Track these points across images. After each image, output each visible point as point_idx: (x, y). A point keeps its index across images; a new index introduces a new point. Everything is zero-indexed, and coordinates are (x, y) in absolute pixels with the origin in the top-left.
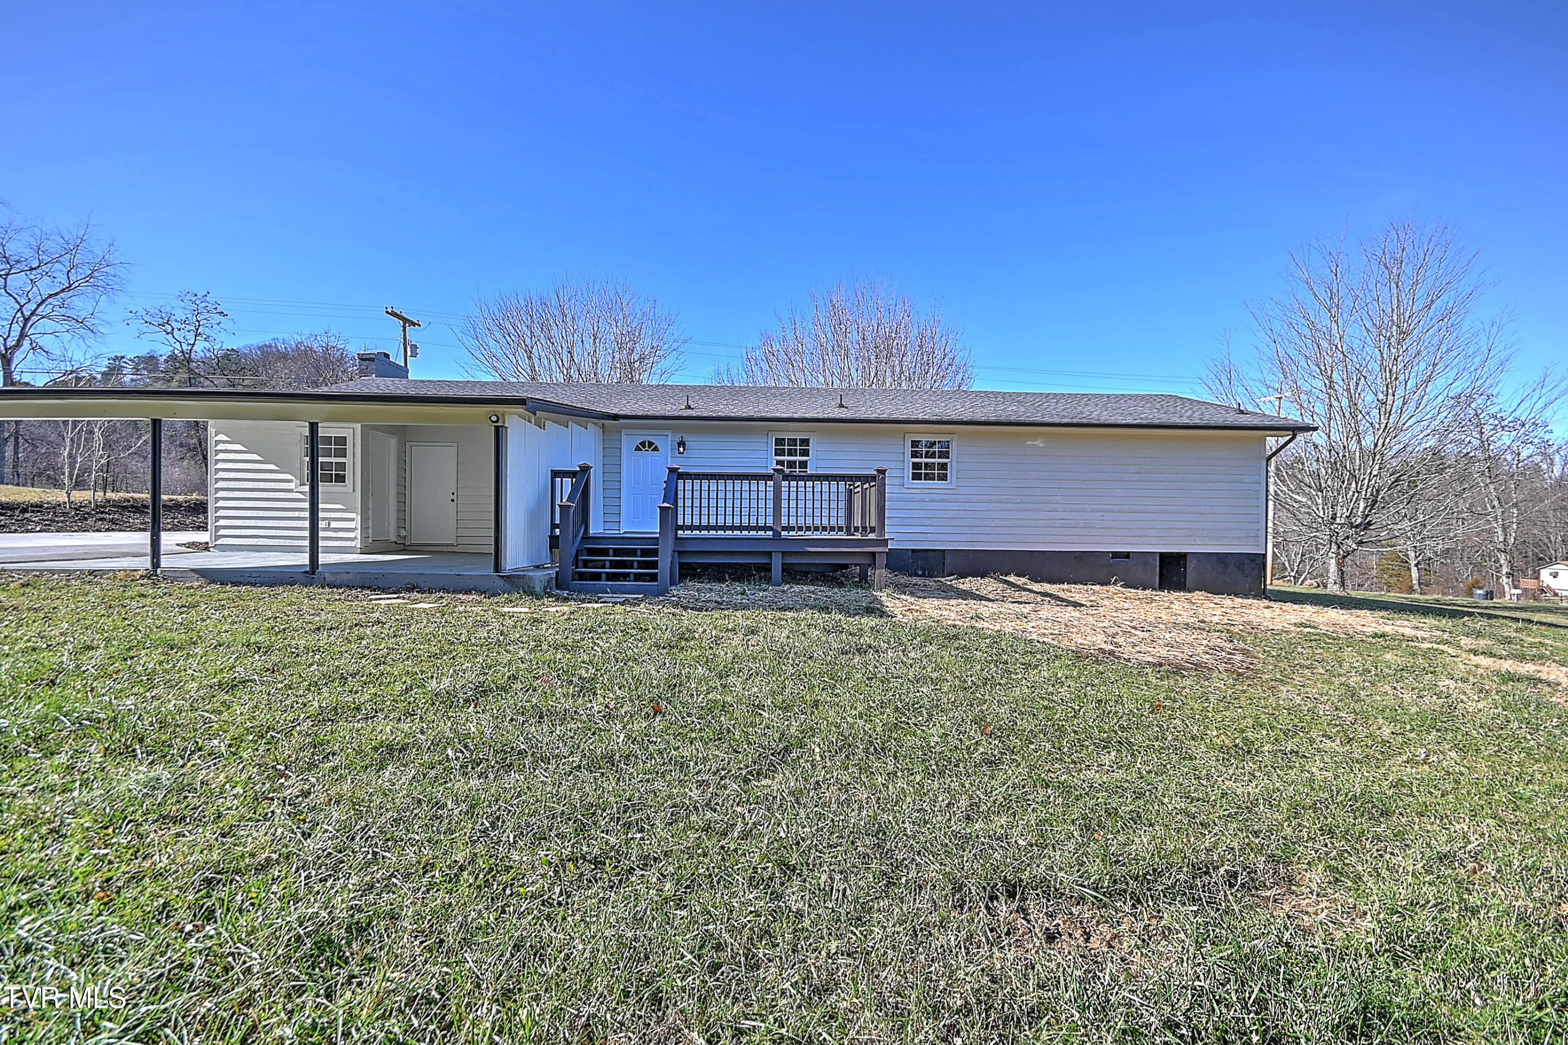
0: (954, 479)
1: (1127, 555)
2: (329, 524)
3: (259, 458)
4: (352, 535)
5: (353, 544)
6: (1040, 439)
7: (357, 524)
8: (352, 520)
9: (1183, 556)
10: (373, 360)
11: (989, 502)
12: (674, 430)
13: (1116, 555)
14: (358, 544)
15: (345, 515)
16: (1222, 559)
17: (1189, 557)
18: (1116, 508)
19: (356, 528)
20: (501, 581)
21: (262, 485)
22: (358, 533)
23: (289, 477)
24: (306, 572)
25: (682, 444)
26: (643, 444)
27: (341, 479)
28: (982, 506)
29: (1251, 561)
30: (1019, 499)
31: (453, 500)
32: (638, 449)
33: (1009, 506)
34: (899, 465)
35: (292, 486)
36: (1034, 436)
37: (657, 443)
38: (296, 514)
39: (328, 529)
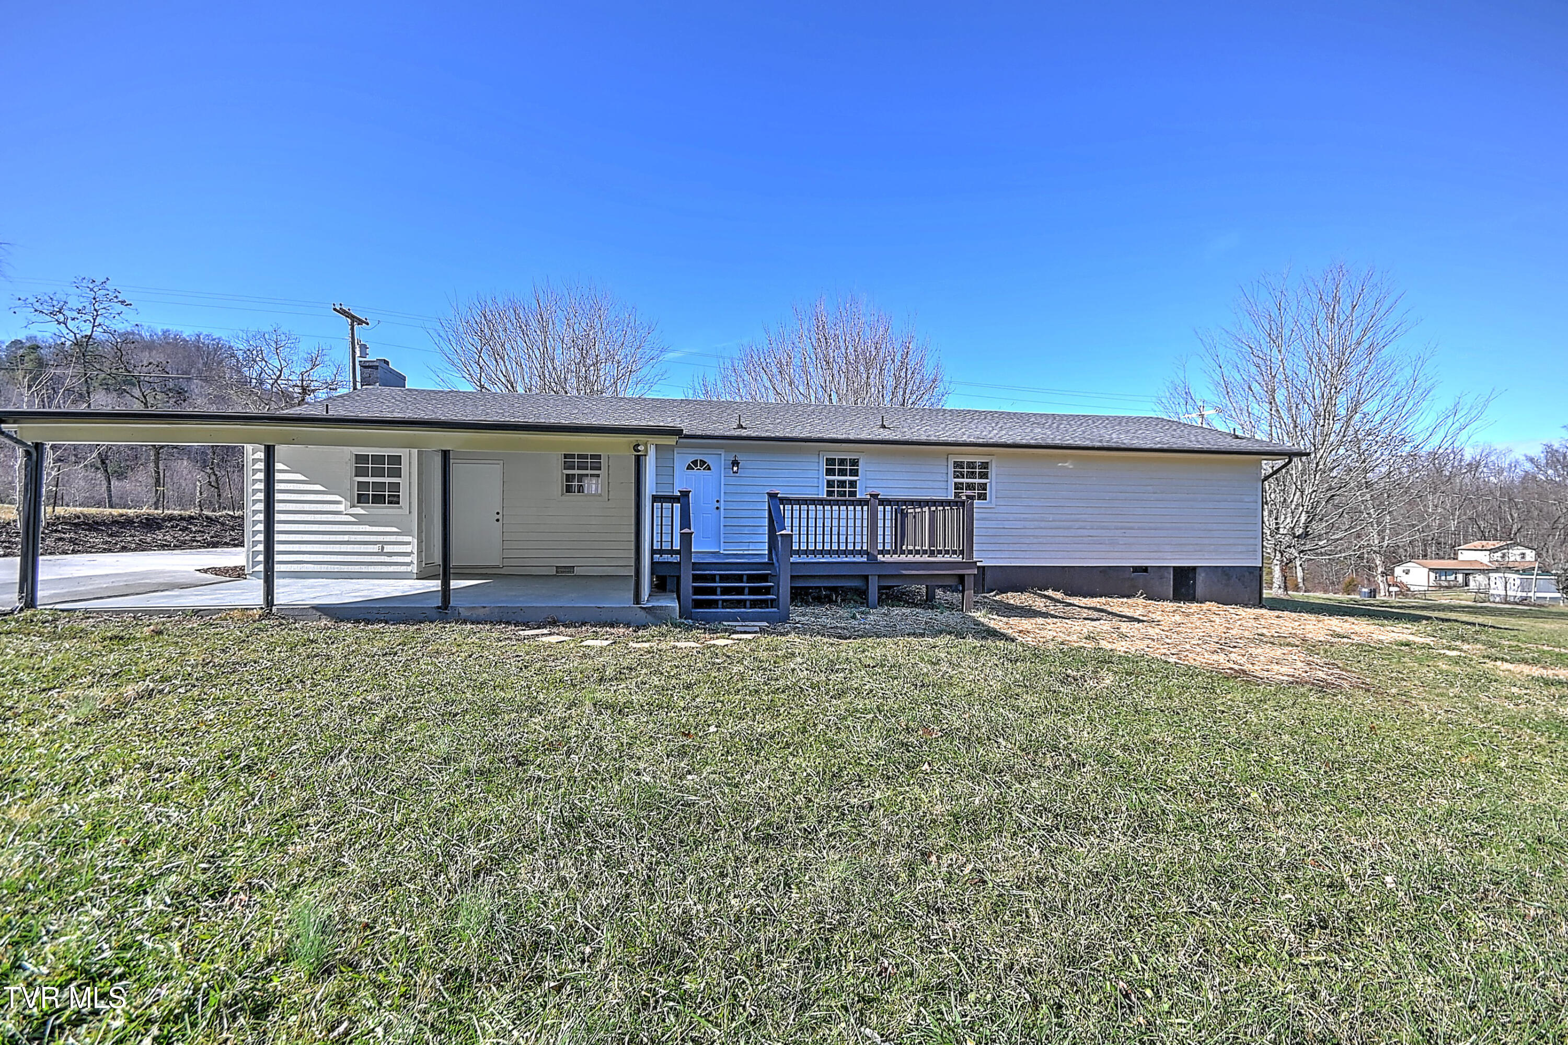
0: (994, 497)
1: (1145, 569)
2: (383, 548)
3: (304, 478)
4: (407, 559)
5: (409, 569)
6: (1070, 461)
7: (413, 548)
8: (409, 543)
9: (1194, 568)
10: (376, 367)
11: (1025, 520)
12: (727, 449)
13: (1136, 569)
14: (414, 569)
15: (400, 538)
16: (1225, 571)
17: (1198, 571)
18: (1136, 525)
19: (412, 553)
20: (643, 613)
21: (307, 507)
22: (414, 558)
23: (338, 498)
24: (439, 607)
25: (735, 463)
26: (695, 463)
27: (395, 499)
28: (1019, 524)
29: (1250, 573)
30: (1051, 517)
31: (498, 520)
32: (689, 468)
33: (1043, 524)
34: (943, 485)
35: (341, 508)
36: (1065, 459)
37: (709, 462)
38: (346, 538)
39: (382, 553)
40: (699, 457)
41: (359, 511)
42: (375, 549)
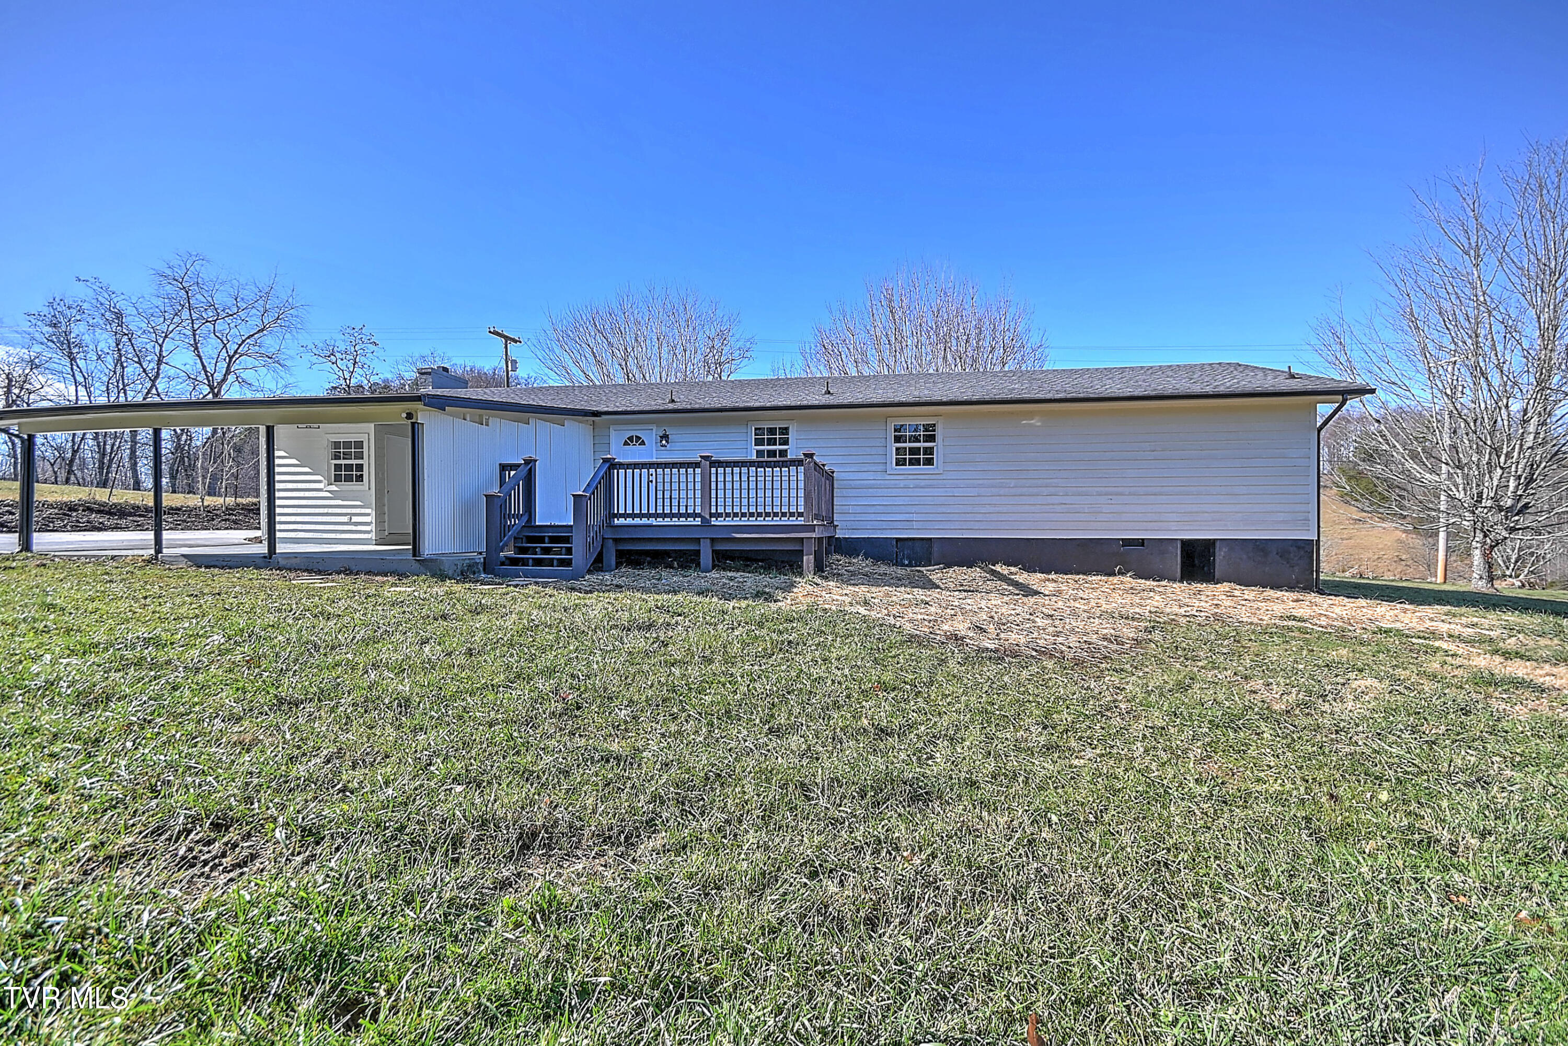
0: (941, 462)
1: (1142, 542)
2: (351, 519)
3: (297, 462)
4: (368, 528)
5: (369, 536)
6: (1037, 418)
7: (372, 518)
8: (368, 515)
9: (1211, 543)
10: (429, 374)
11: (979, 486)
12: (657, 423)
13: (1127, 542)
14: (372, 536)
15: (363, 511)
16: (1260, 546)
17: (1218, 544)
18: (1127, 490)
19: (372, 523)
20: (417, 565)
21: (300, 486)
22: (373, 527)
23: (319, 478)
24: (265, 557)
25: (665, 437)
26: (631, 438)
27: (360, 478)
28: (974, 492)
29: (1299, 548)
30: (1013, 483)
32: (626, 444)
33: (1002, 491)
34: (881, 451)
35: (321, 486)
36: (1031, 415)
37: (643, 438)
38: (325, 510)
39: (349, 523)
40: (634, 433)
41: (333, 488)
42: (345, 519)
